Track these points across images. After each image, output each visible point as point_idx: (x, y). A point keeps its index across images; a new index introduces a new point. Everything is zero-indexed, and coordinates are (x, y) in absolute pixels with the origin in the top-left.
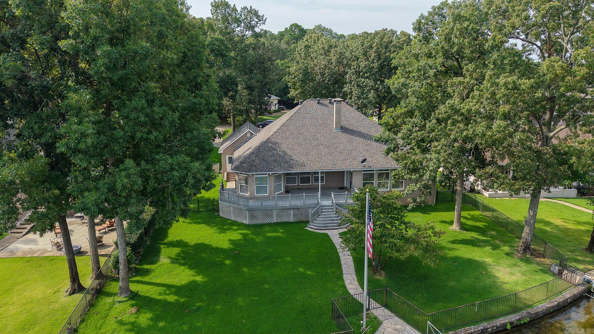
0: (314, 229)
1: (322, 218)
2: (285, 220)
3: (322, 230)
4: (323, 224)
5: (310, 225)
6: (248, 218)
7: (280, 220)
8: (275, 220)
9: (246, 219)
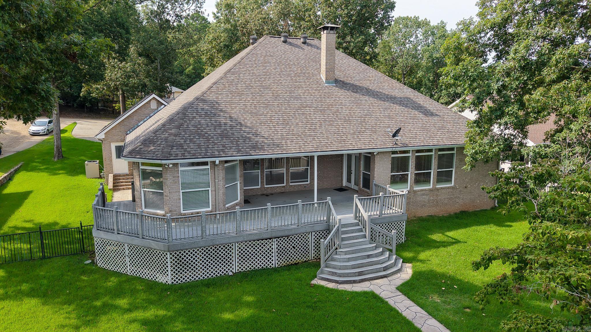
0: (337, 282)
1: (346, 253)
2: (259, 264)
3: (354, 282)
4: (354, 267)
5: (322, 273)
6: (169, 269)
7: (247, 266)
8: (235, 268)
9: (164, 272)
